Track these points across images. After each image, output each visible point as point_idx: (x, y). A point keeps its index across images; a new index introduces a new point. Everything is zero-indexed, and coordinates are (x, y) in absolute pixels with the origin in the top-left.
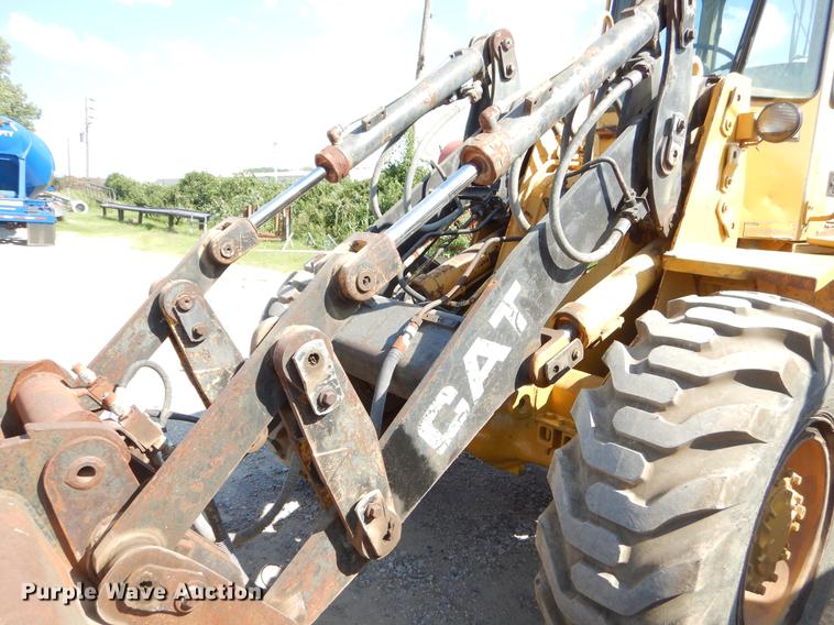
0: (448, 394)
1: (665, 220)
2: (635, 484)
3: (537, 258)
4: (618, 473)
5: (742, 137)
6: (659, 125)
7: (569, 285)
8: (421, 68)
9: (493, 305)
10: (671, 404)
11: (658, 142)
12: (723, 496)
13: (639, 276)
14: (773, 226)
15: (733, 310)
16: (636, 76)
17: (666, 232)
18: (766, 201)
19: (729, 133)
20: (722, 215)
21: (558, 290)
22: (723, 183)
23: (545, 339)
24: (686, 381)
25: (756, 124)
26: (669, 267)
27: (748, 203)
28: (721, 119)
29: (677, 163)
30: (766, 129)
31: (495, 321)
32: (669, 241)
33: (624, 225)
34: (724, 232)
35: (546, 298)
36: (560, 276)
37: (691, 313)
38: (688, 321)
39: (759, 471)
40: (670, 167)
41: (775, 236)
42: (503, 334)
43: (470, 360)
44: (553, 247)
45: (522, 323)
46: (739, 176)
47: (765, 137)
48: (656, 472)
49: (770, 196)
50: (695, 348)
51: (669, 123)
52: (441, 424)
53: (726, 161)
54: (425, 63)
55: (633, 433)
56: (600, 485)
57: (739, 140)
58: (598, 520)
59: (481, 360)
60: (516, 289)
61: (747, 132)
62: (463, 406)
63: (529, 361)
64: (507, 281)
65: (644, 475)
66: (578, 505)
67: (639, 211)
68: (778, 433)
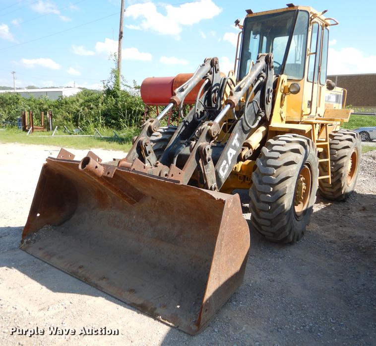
0: (225, 162)
1: (268, 117)
2: (273, 174)
3: (241, 127)
4: (269, 173)
5: (285, 92)
6: (266, 91)
7: (247, 135)
8: (121, 38)
9: (233, 140)
10: (279, 157)
11: (266, 95)
12: (290, 173)
13: (263, 132)
14: (294, 117)
15: (289, 137)
16: (261, 79)
17: (269, 120)
18: (292, 110)
19: (282, 91)
20: (282, 115)
21: (245, 136)
22: (282, 105)
23: (243, 149)
24: (281, 152)
25: (289, 89)
26: (270, 129)
27: (287, 111)
28: (280, 87)
29: (270, 100)
30: (292, 90)
31: (233, 144)
32: (269, 122)
33: (260, 118)
34: (282, 119)
35: (243, 138)
36: (245, 132)
37: (280, 139)
38: (279, 140)
39: (297, 170)
40: (269, 102)
41: (295, 120)
42: (234, 147)
43: (229, 154)
44: (245, 124)
45: (238, 145)
46: (285, 103)
47: (292, 93)
48: (277, 171)
49: (293, 108)
50: (282, 145)
51: (269, 90)
52: (223, 170)
53: (282, 99)
54: (123, 35)
55: (272, 164)
56: (265, 176)
57: (284, 93)
58: (265, 184)
59: (231, 154)
60: (237, 136)
61: (287, 91)
62: (227, 166)
63: (240, 155)
64: (235, 134)
65: (275, 172)
66: (260, 182)
67: (263, 114)
68: (300, 162)
